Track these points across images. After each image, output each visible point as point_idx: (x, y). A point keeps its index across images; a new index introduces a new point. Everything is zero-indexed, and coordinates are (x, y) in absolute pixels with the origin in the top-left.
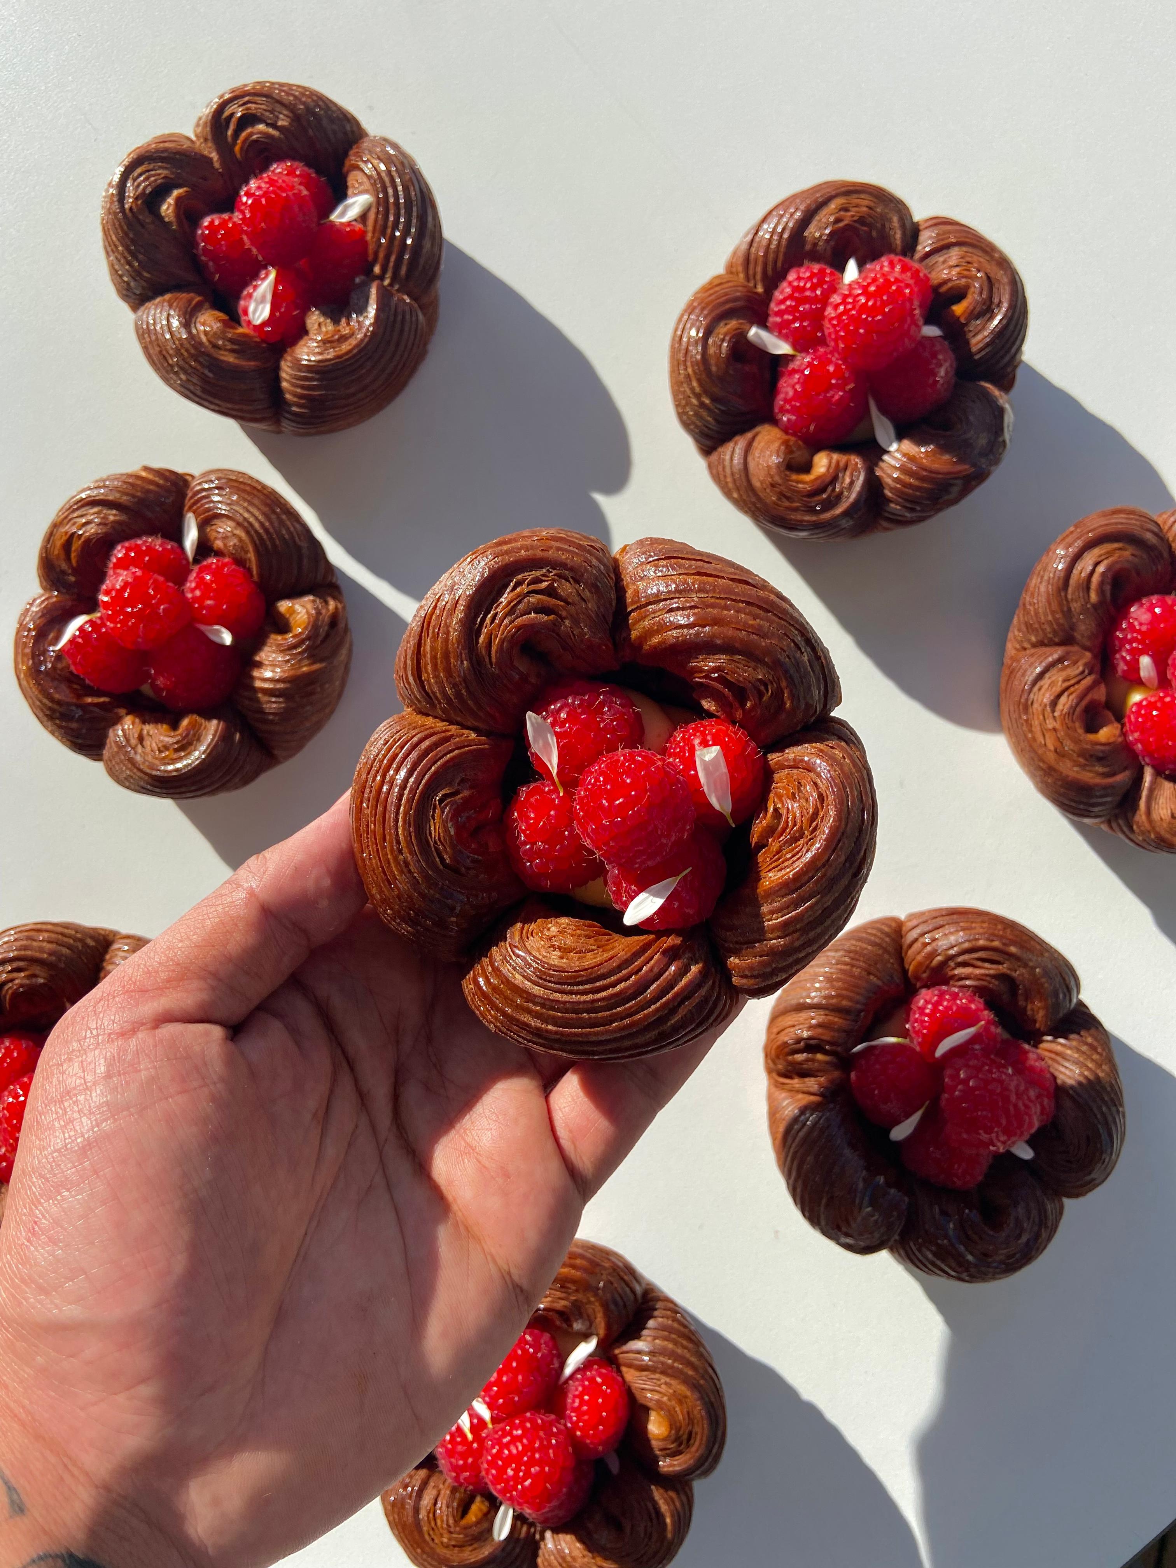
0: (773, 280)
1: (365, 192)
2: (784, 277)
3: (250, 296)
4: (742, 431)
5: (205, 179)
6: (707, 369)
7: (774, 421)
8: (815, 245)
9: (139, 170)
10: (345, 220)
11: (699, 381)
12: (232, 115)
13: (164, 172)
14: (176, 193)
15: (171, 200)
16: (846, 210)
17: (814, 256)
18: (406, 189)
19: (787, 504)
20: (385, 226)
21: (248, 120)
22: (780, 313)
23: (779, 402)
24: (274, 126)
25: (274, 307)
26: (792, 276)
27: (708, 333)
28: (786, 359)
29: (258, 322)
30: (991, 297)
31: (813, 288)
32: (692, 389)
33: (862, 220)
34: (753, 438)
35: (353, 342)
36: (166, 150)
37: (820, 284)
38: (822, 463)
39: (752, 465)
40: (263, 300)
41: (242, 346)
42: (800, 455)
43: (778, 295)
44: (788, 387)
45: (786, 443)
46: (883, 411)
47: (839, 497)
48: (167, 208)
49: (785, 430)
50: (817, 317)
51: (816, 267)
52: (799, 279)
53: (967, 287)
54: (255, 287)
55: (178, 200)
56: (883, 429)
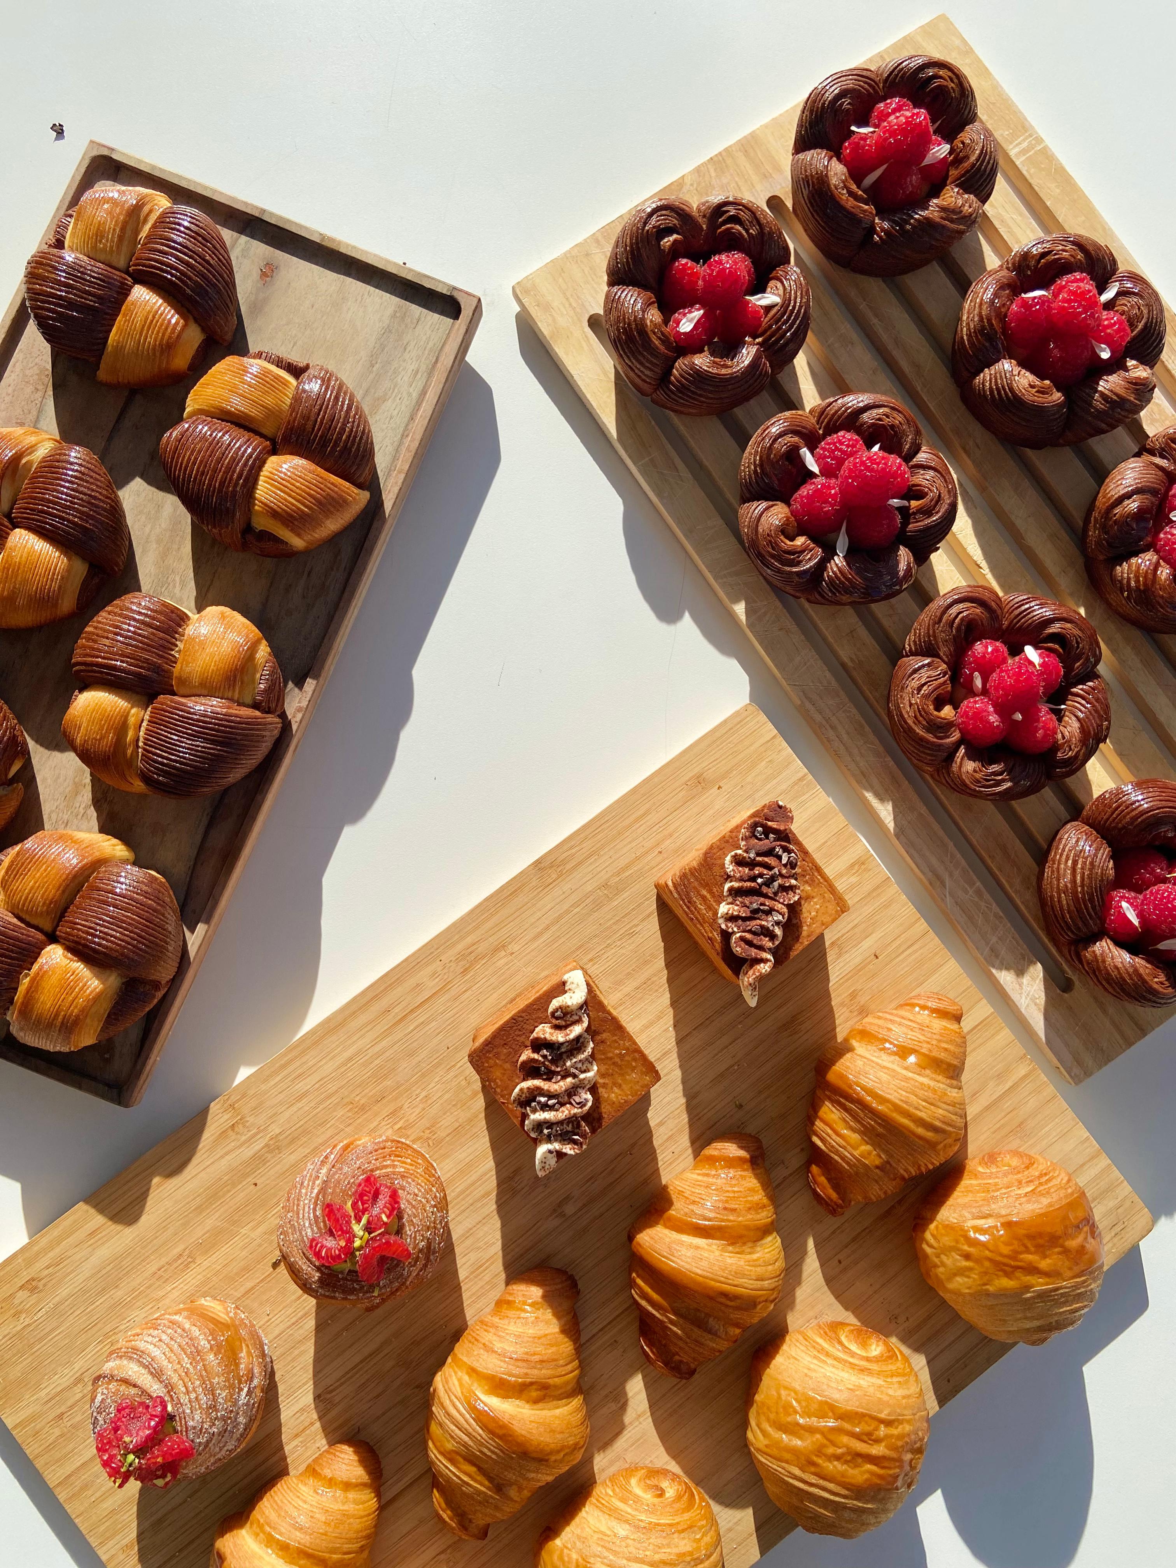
0: (831, 429)
1: (779, 295)
2: (836, 433)
3: (685, 315)
4: (766, 499)
5: (693, 237)
6: (768, 456)
7: (788, 504)
8: (862, 425)
9: (664, 212)
10: (758, 303)
11: (761, 457)
12: (728, 211)
13: (676, 222)
14: (675, 236)
15: (671, 238)
16: (888, 417)
17: (859, 430)
18: (800, 307)
19: (770, 550)
20: (779, 320)
21: (735, 219)
22: (824, 449)
23: (796, 495)
24: (747, 231)
25: (695, 327)
26: (841, 433)
27: (781, 435)
28: (812, 475)
29: (682, 330)
30: (935, 506)
31: (848, 446)
32: (755, 460)
33: (892, 427)
34: (772, 506)
35: (729, 371)
36: (683, 210)
37: (853, 446)
38: (800, 541)
39: (763, 519)
40: (691, 321)
41: (665, 340)
42: (790, 530)
43: (829, 439)
44: (805, 491)
45: (788, 519)
46: (848, 532)
47: (799, 563)
48: (667, 241)
49: (792, 512)
50: (840, 462)
51: (856, 437)
52: (844, 437)
53: (927, 494)
54: (690, 312)
55: (675, 241)
56: (842, 543)
